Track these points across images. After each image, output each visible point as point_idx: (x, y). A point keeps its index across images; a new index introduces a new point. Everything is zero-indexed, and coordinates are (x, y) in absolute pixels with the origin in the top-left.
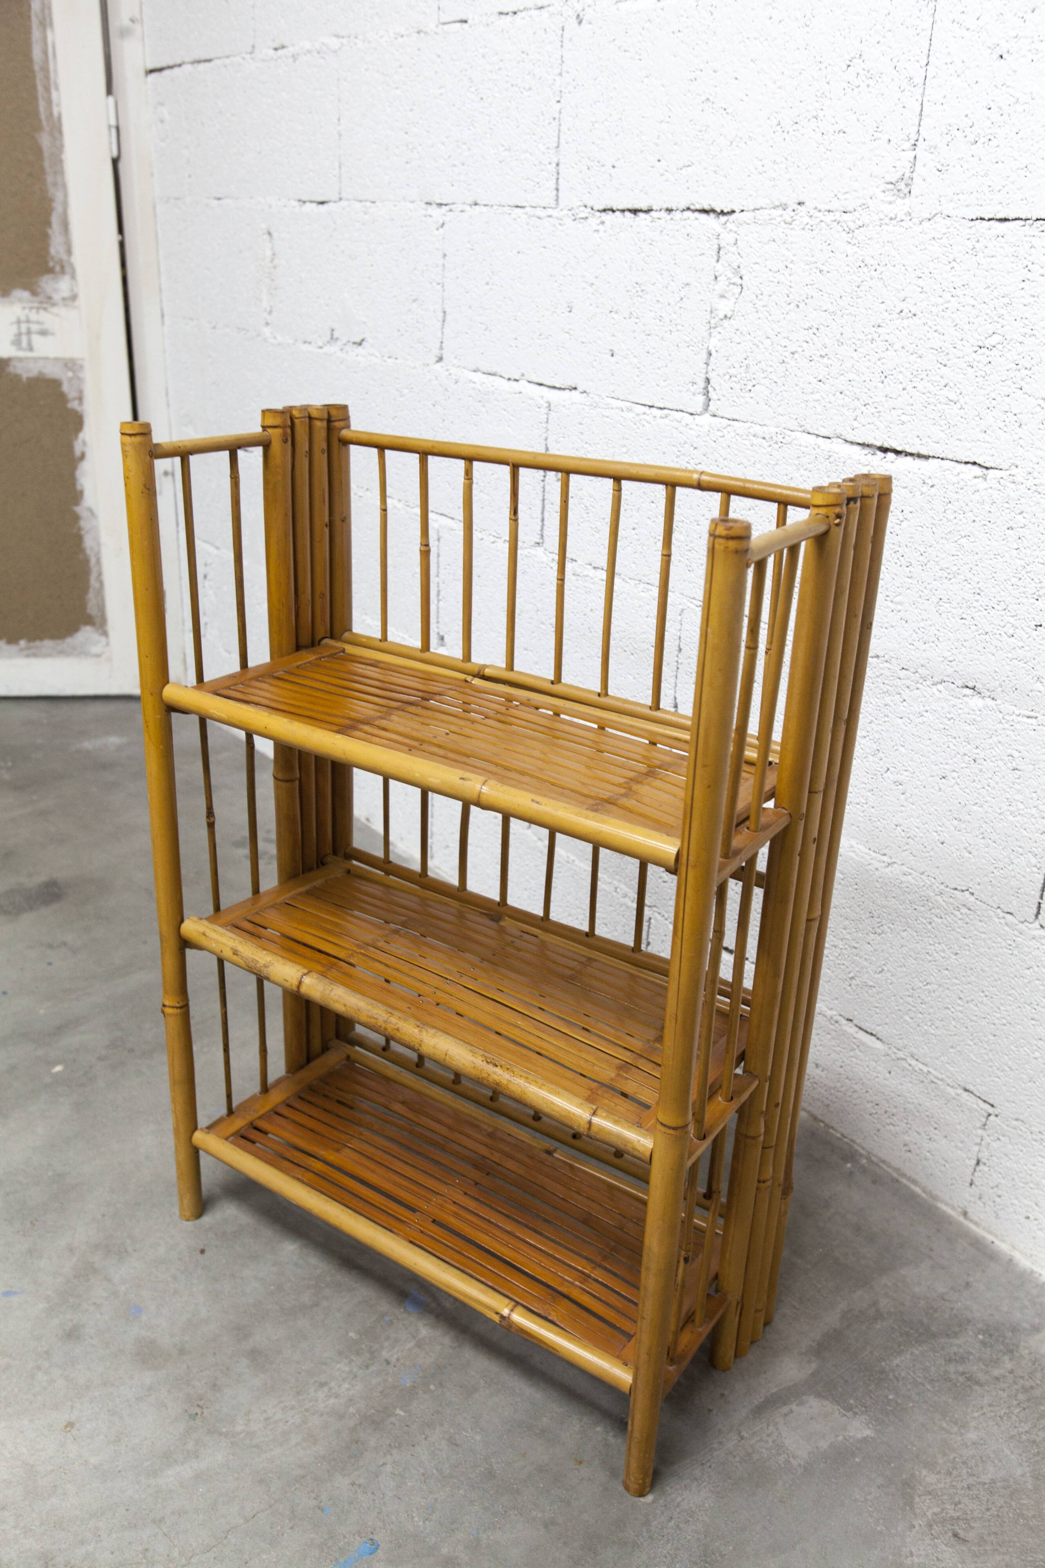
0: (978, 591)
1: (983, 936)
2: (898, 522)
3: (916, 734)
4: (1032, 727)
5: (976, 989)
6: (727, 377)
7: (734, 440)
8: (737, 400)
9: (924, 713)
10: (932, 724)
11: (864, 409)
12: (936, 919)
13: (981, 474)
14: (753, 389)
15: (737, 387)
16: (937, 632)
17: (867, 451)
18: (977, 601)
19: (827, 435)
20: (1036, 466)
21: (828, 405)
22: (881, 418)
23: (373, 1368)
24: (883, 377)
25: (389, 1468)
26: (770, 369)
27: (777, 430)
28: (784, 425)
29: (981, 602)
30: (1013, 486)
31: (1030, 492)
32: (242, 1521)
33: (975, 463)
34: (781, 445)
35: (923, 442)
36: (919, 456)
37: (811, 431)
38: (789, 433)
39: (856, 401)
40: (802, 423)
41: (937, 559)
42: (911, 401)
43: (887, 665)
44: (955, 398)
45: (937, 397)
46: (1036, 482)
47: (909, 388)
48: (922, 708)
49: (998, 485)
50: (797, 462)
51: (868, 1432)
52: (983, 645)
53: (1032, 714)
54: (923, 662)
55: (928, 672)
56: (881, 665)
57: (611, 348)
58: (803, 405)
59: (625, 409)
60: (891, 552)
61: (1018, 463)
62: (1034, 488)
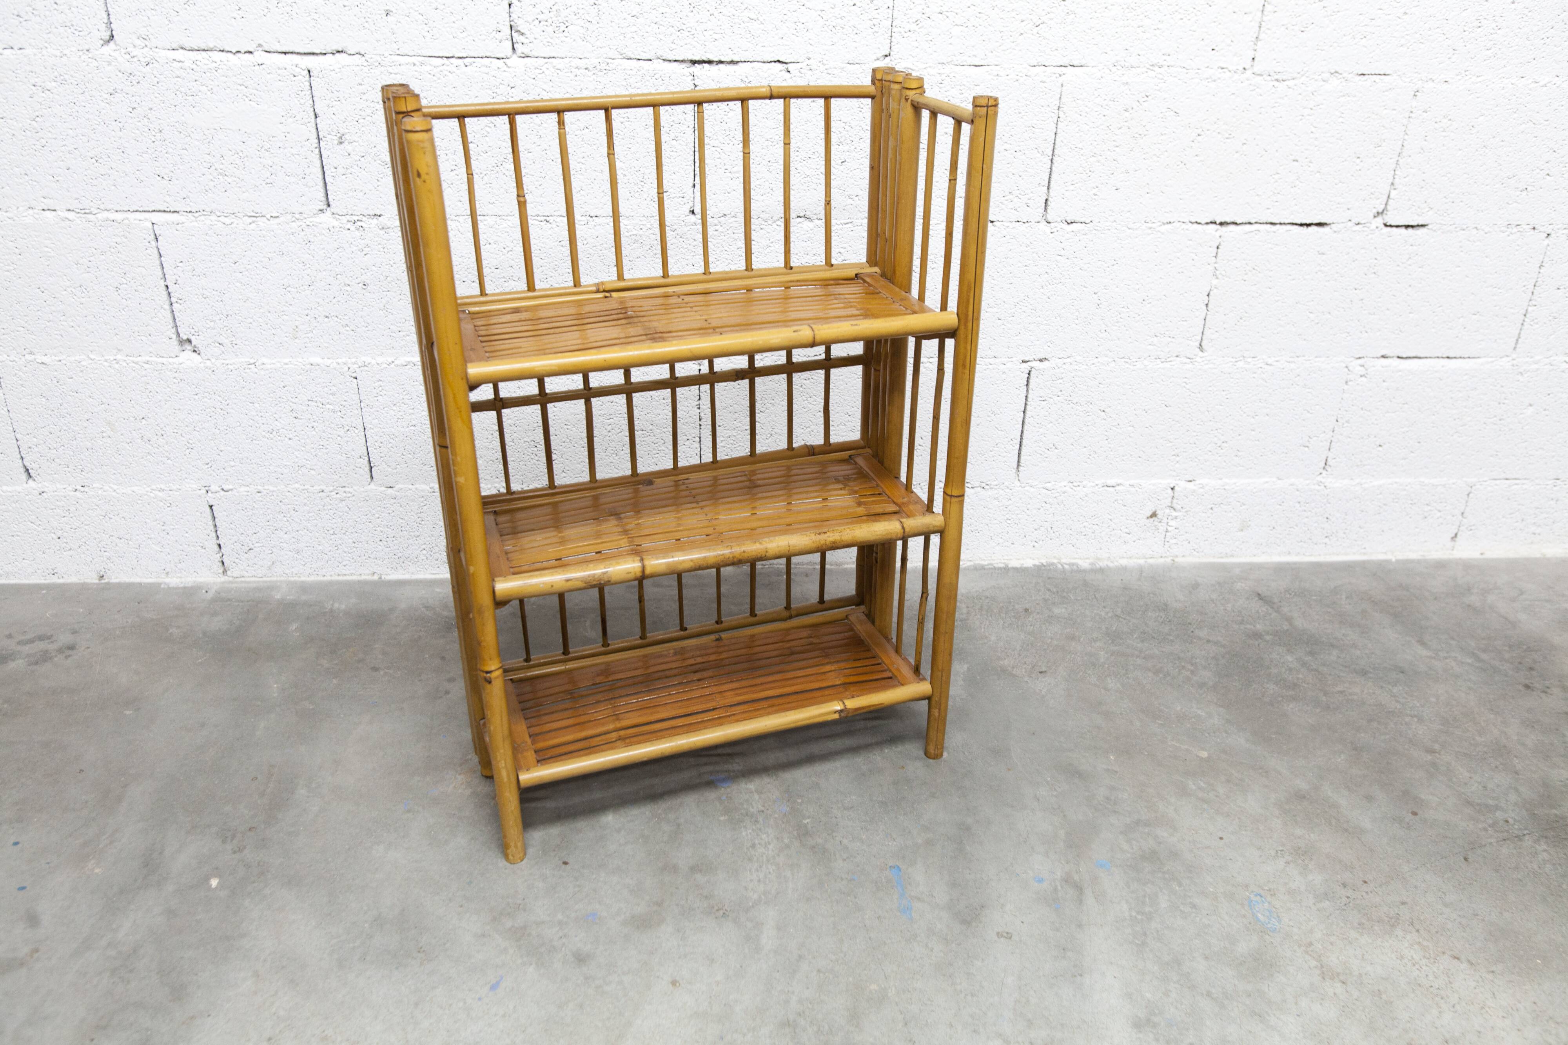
0: (797, 149)
1: (841, 377)
2: (726, 113)
3: (766, 261)
4: (850, 230)
5: (842, 414)
6: (537, 22)
7: (555, 74)
8: (551, 41)
9: (771, 245)
10: (778, 250)
11: (678, 33)
12: (805, 382)
13: (784, 68)
14: (566, 30)
15: (550, 29)
16: (770, 185)
17: (684, 65)
18: (797, 156)
19: (649, 58)
20: (824, 56)
21: (646, 35)
22: (696, 39)
23: (761, 820)
24: (692, 8)
25: (845, 841)
26: (582, 12)
27: (599, 60)
28: (605, 56)
29: (800, 156)
30: (810, 72)
31: (823, 74)
32: (833, 919)
33: (779, 61)
34: (605, 72)
35: (735, 51)
36: (732, 62)
37: (633, 56)
38: (611, 61)
39: (671, 28)
40: (622, 52)
41: (762, 134)
42: (719, 23)
43: (734, 219)
44: (755, 17)
45: (740, 18)
46: (827, 67)
47: (716, 14)
48: (768, 242)
49: (799, 74)
50: (625, 84)
51: (966, 666)
52: (807, 185)
53: (849, 221)
54: (763, 209)
55: (768, 215)
56: (730, 221)
57: (387, 8)
58: (622, 37)
59: (418, 64)
60: (724, 136)
61: (810, 56)
62: (826, 71)
